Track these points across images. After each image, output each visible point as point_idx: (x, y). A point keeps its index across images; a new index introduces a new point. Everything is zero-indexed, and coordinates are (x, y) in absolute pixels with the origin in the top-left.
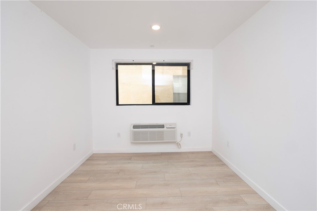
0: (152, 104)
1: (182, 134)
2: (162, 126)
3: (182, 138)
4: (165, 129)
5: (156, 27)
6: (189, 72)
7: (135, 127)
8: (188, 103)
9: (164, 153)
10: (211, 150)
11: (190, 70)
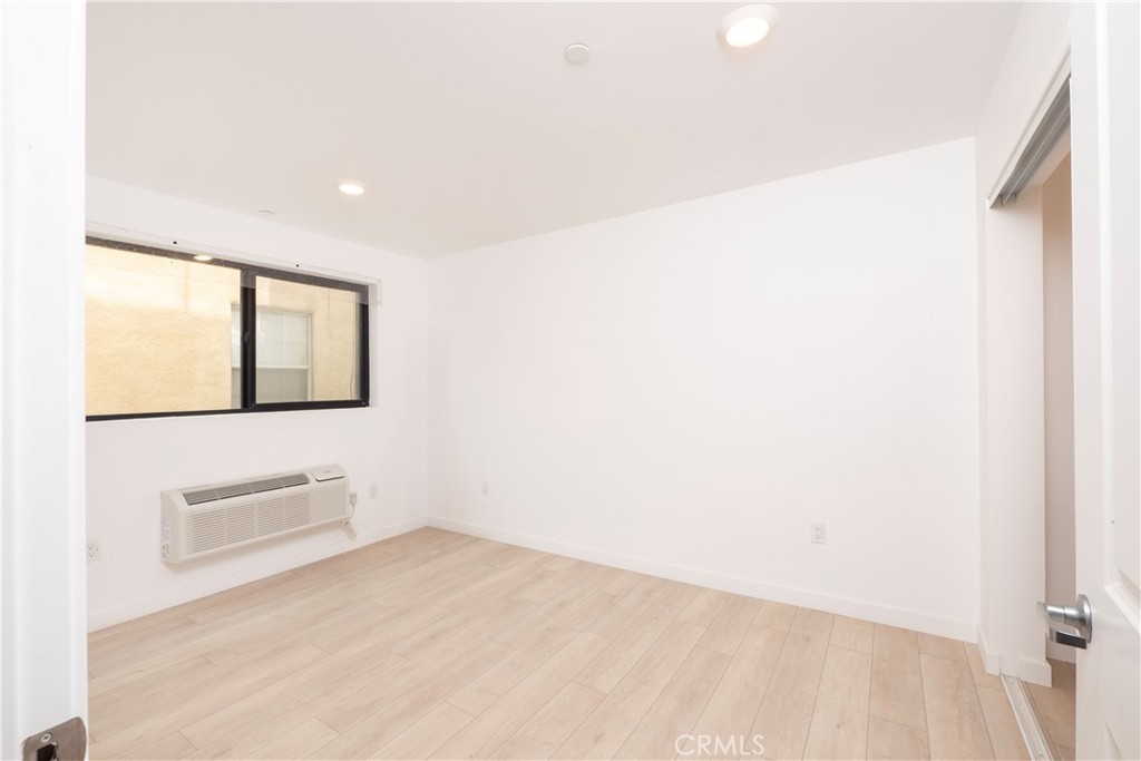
0: (239, 407)
1: (356, 495)
2: (300, 480)
3: (356, 507)
4: (313, 484)
5: (351, 189)
6: (364, 311)
7: (193, 498)
8: (363, 399)
9: (298, 569)
10: (425, 524)
11: (367, 306)
